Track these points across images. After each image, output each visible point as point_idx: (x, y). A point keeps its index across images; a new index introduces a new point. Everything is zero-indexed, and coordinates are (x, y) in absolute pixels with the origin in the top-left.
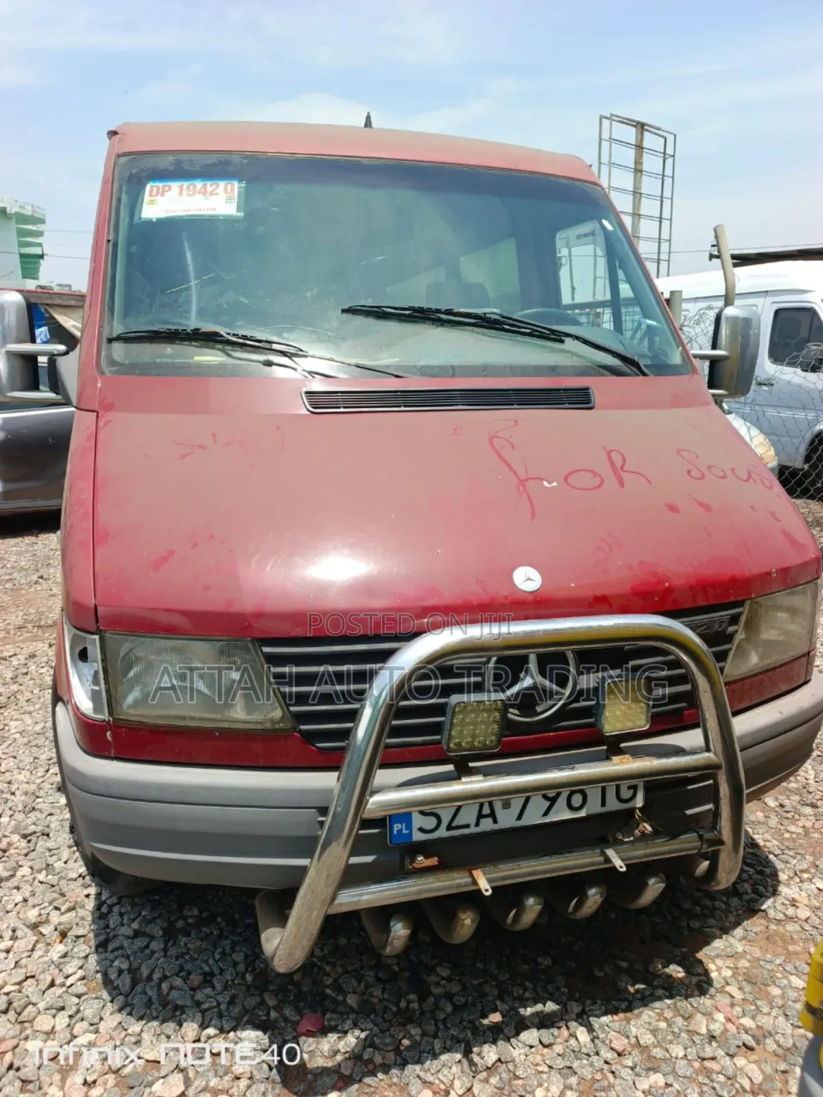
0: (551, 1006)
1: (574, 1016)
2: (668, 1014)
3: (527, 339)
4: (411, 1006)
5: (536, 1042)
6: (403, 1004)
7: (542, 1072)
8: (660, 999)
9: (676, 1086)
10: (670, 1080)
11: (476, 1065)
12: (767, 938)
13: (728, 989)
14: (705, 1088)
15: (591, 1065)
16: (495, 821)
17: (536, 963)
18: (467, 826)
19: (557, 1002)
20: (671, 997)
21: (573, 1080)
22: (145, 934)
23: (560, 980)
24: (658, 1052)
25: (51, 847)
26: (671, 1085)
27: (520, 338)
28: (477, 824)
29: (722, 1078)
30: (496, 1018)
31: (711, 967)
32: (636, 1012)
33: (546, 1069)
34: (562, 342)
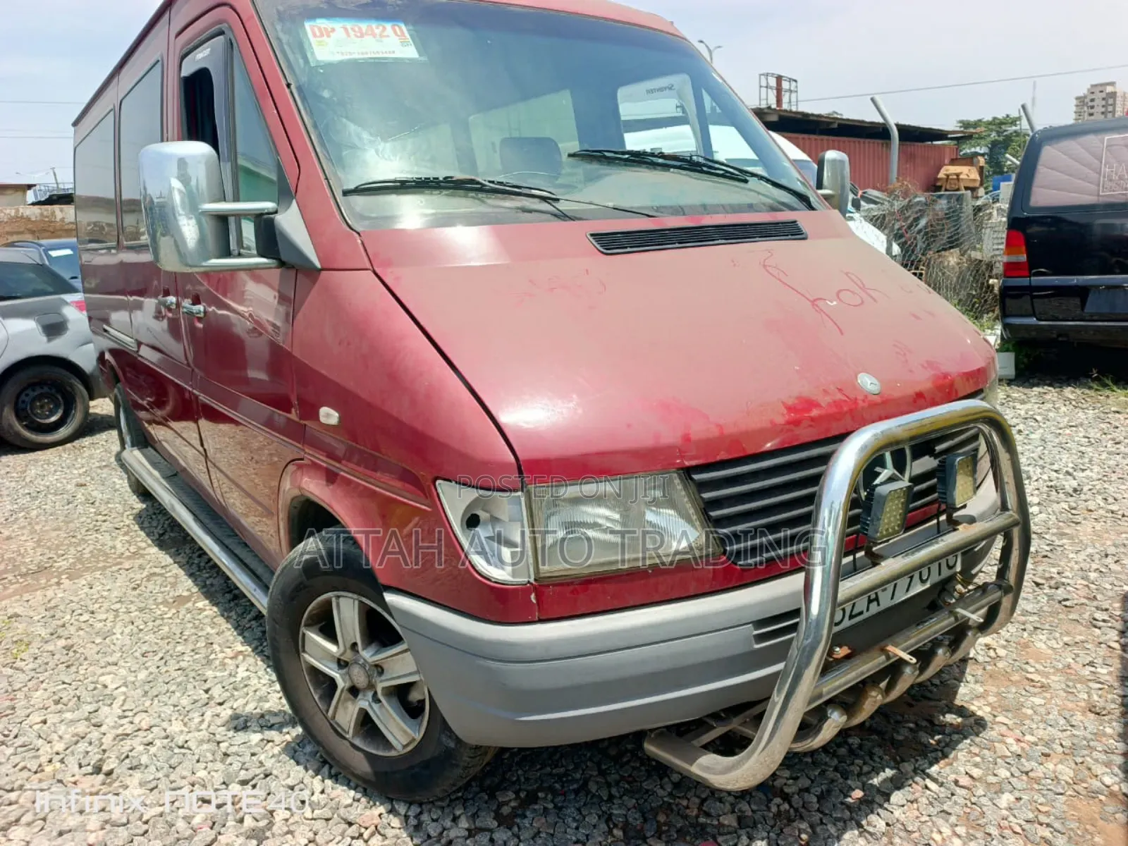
0: (889, 773)
1: (912, 774)
2: (975, 750)
3: (722, 180)
4: (782, 808)
5: (905, 802)
6: (774, 809)
7: (926, 822)
8: (958, 742)
9: (1025, 797)
10: (1017, 794)
11: (875, 834)
12: (991, 676)
13: (998, 719)
14: (1045, 792)
15: (956, 803)
16: (878, 605)
17: (848, 744)
18: (861, 613)
19: (892, 768)
20: (966, 738)
21: (953, 819)
22: (481, 830)
23: (877, 751)
24: (992, 779)
25: (291, 784)
26: (1021, 799)
27: (716, 179)
28: (868, 610)
29: (1049, 781)
30: (858, 794)
31: (973, 708)
32: (952, 756)
33: (927, 818)
34: (746, 181)
